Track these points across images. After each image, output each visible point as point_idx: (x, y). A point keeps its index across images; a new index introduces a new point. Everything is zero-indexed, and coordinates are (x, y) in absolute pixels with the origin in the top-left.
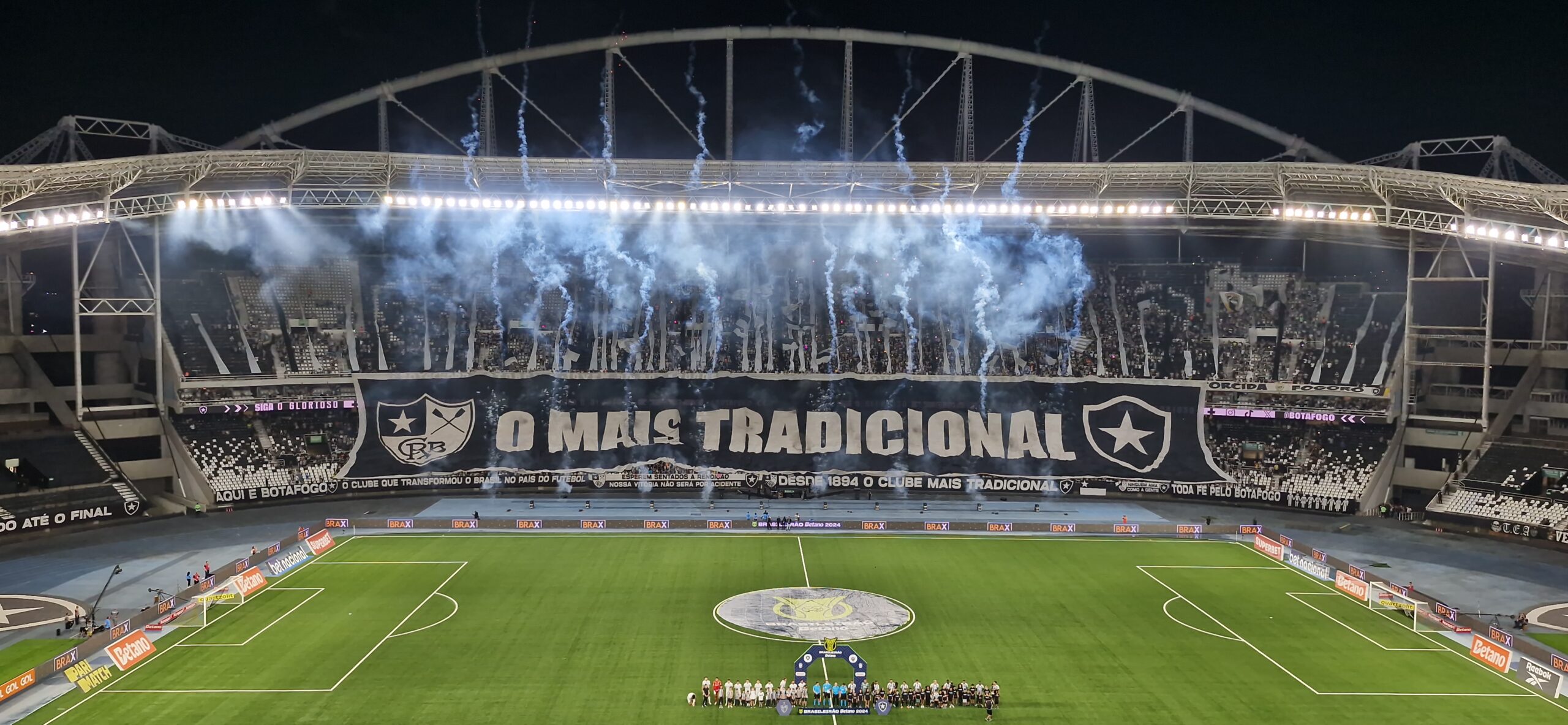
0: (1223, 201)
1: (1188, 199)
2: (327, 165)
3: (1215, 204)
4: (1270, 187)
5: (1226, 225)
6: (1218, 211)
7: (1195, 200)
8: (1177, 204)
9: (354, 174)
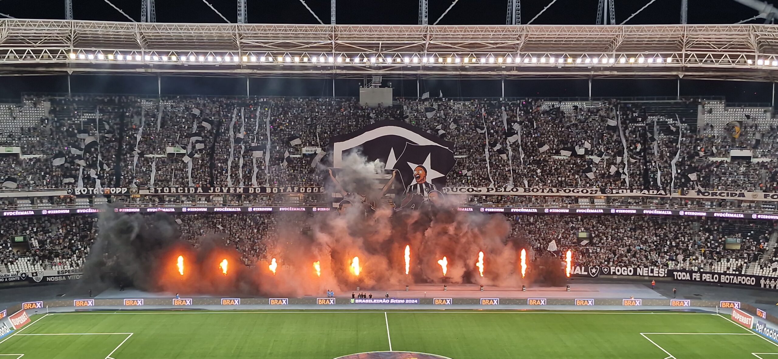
0: (709, 53)
1: (683, 52)
2: (25, 30)
3: (704, 56)
4: (745, 43)
5: (713, 71)
6: (706, 61)
7: (689, 53)
8: (675, 56)
9: (45, 36)
